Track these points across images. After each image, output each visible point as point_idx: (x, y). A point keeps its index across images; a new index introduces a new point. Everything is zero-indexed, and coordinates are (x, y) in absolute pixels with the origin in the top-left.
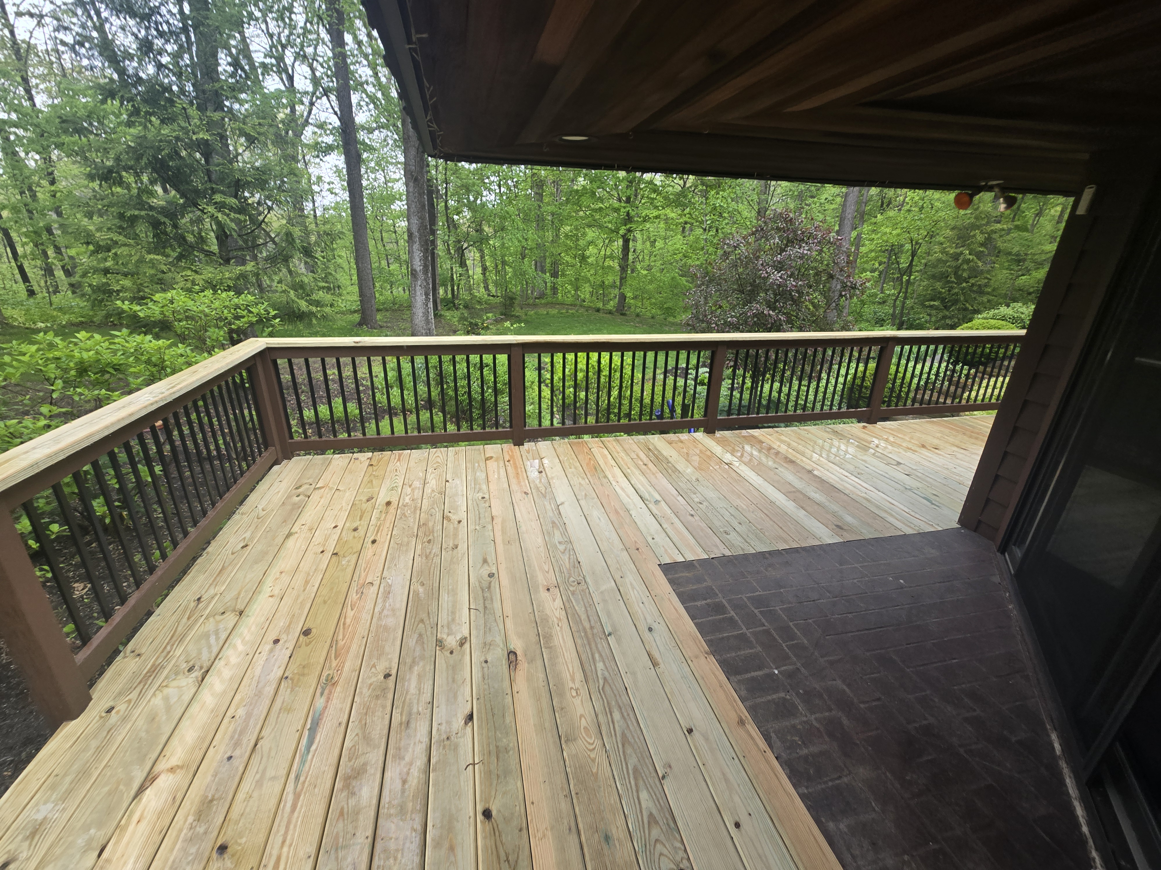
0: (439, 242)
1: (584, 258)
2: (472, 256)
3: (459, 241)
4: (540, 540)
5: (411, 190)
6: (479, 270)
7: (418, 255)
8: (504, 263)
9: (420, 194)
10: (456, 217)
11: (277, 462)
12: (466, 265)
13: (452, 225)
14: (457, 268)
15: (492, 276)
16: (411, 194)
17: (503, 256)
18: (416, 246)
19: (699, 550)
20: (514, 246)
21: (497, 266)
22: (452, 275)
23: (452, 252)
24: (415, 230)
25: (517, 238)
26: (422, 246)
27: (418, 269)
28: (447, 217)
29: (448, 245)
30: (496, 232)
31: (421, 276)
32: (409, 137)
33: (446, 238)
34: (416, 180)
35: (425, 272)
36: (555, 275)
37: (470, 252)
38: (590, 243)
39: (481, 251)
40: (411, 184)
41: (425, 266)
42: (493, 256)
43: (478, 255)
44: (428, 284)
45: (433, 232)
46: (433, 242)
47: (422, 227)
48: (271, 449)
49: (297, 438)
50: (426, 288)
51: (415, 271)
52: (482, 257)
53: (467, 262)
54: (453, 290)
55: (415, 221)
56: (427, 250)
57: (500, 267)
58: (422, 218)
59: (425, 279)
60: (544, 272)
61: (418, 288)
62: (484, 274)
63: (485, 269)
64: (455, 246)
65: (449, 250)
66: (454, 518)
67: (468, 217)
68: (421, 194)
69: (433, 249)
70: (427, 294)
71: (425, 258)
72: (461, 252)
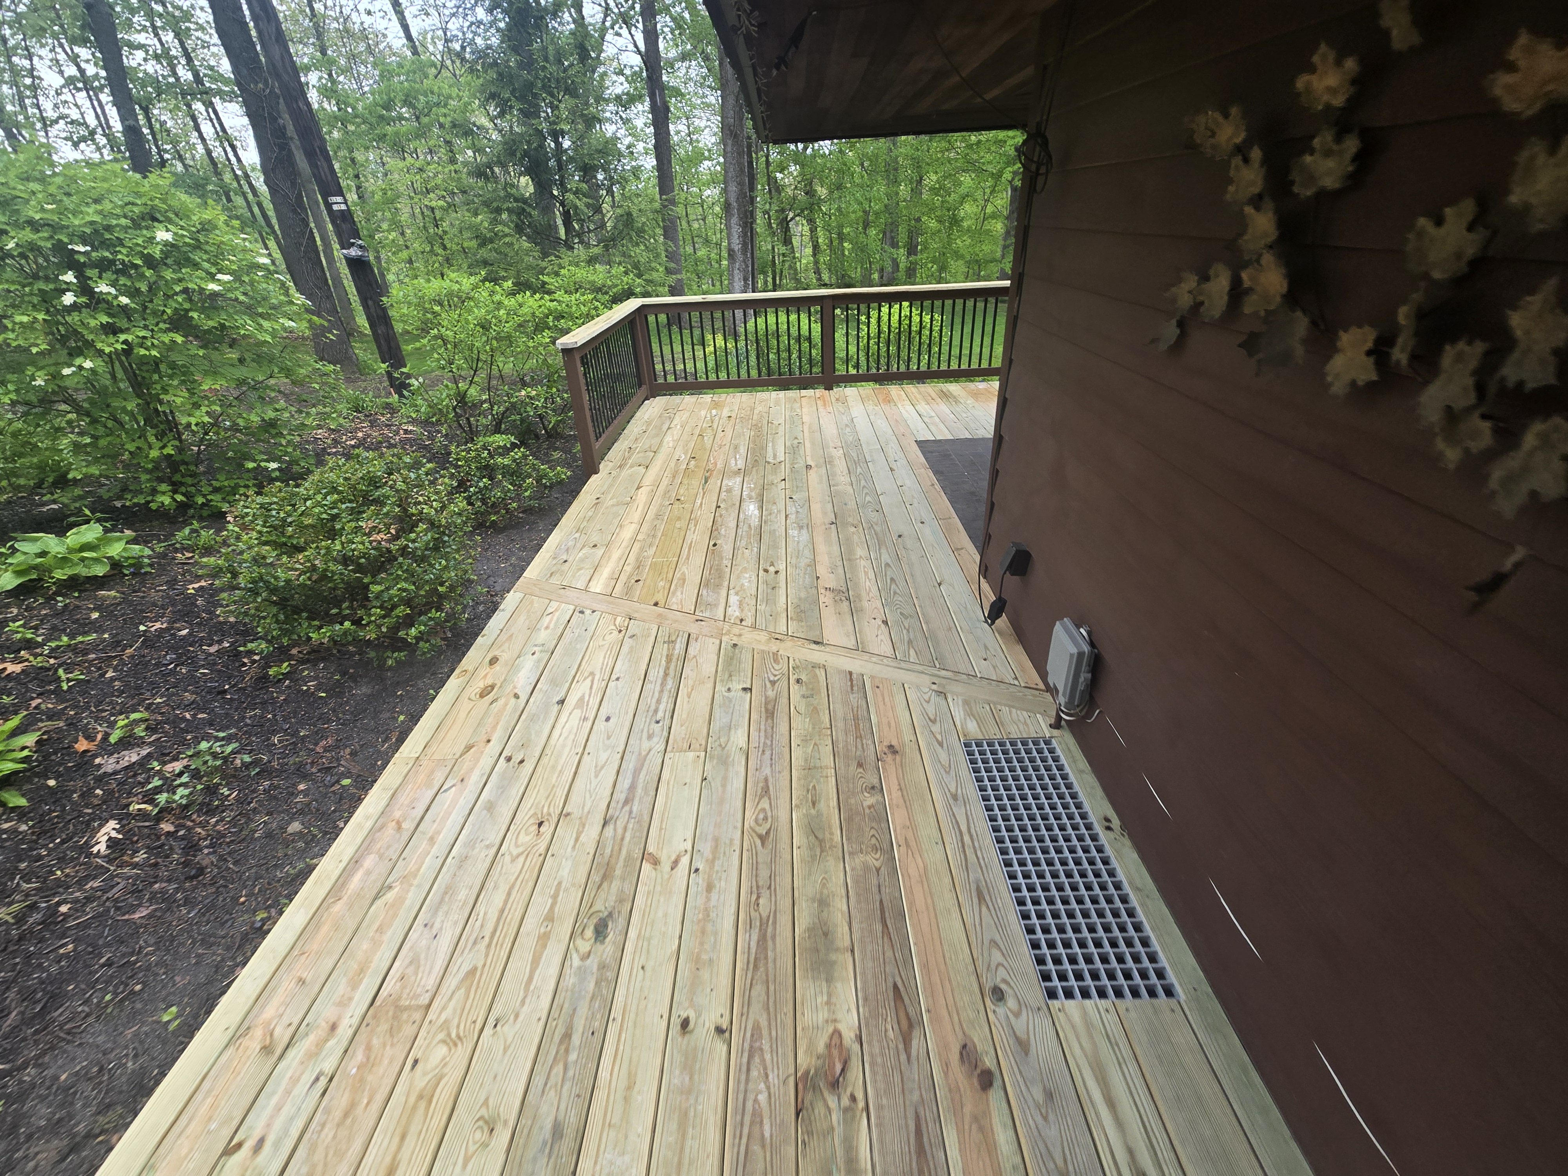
0: (759, 215)
1: (955, 221)
2: (800, 229)
3: (783, 210)
4: (835, 431)
5: (729, 149)
6: (809, 251)
7: (736, 230)
8: (841, 237)
9: (738, 153)
10: (779, 176)
11: (647, 399)
12: (791, 243)
13: (775, 187)
14: (781, 249)
15: (824, 258)
16: (729, 155)
17: (841, 226)
18: (735, 220)
19: (946, 431)
20: (854, 211)
21: (831, 242)
22: (774, 257)
23: (774, 226)
24: (733, 200)
25: (856, 200)
26: (741, 219)
27: (736, 248)
28: (769, 176)
29: (769, 217)
30: (831, 192)
31: (740, 257)
32: (727, 81)
33: (767, 207)
34: (735, 136)
35: (744, 250)
36: (912, 250)
37: (797, 225)
38: (964, 198)
39: (811, 221)
40: (730, 142)
41: (744, 244)
42: (827, 228)
43: (806, 228)
44: (747, 266)
45: (752, 200)
46: (752, 212)
47: (741, 195)
48: (644, 387)
49: (661, 381)
50: (745, 271)
51: (733, 251)
52: (813, 230)
53: (794, 241)
54: (774, 279)
55: (733, 188)
56: (746, 223)
57: (835, 243)
58: (741, 184)
59: (744, 261)
60: (894, 245)
61: (736, 272)
62: (814, 255)
63: (816, 247)
64: (778, 218)
65: (770, 224)
66: (776, 423)
67: (795, 174)
68: (740, 154)
69: (752, 223)
70: (745, 279)
71: (744, 233)
72: (785, 224)
